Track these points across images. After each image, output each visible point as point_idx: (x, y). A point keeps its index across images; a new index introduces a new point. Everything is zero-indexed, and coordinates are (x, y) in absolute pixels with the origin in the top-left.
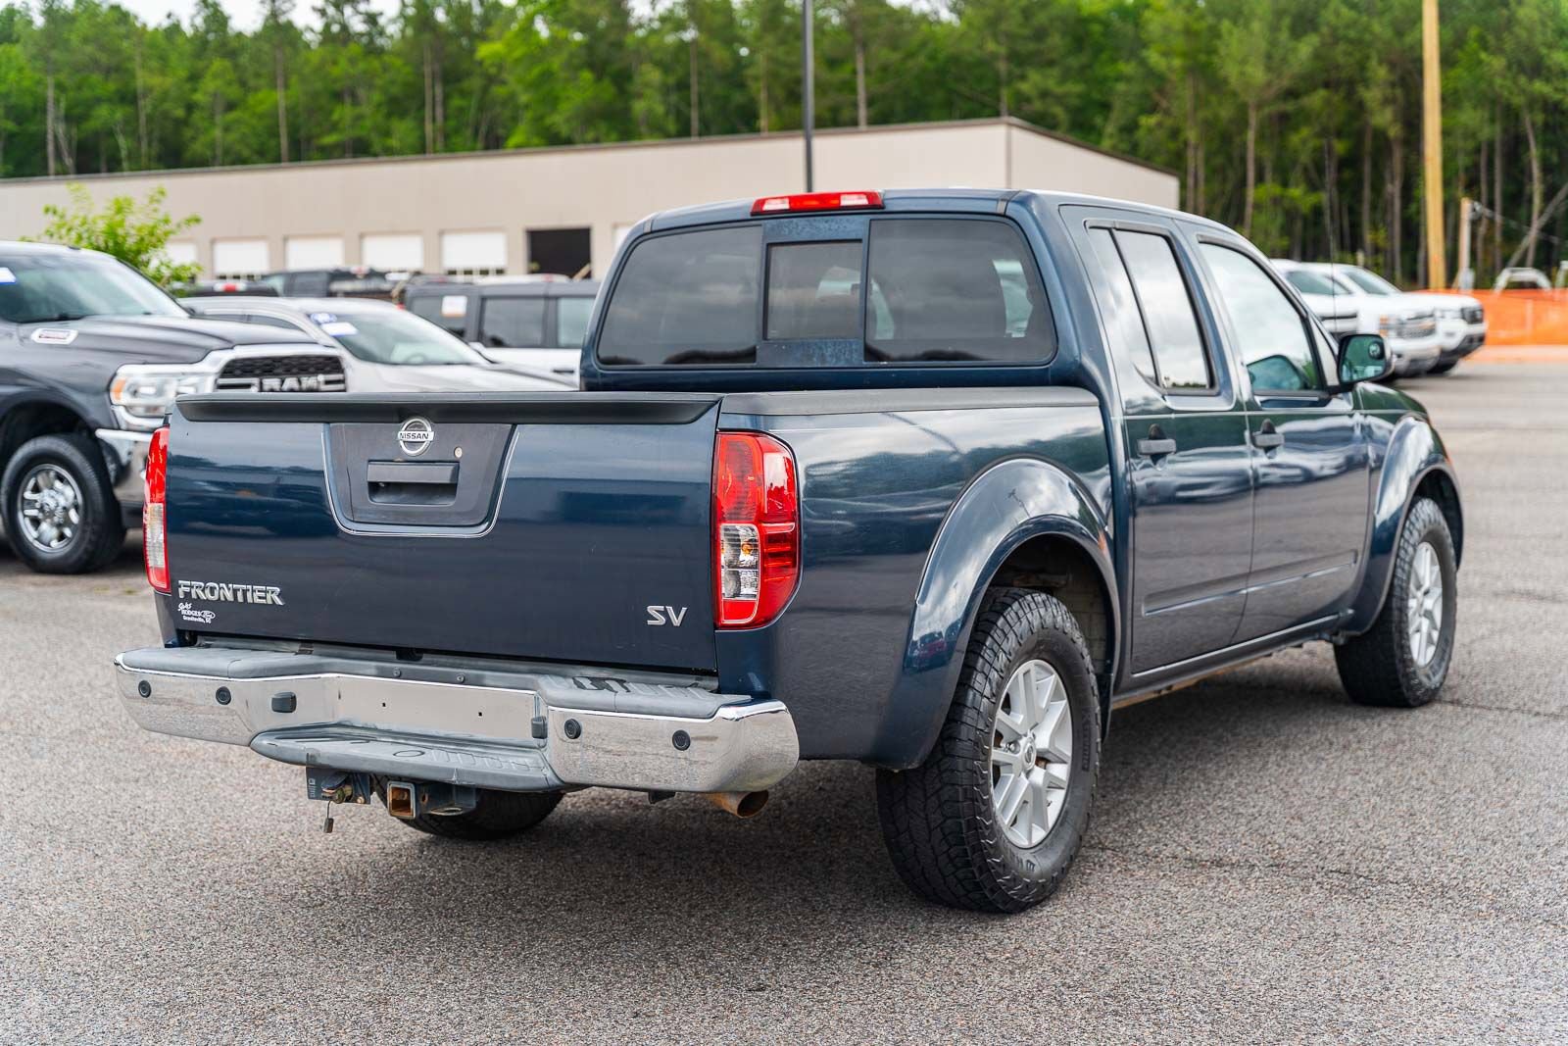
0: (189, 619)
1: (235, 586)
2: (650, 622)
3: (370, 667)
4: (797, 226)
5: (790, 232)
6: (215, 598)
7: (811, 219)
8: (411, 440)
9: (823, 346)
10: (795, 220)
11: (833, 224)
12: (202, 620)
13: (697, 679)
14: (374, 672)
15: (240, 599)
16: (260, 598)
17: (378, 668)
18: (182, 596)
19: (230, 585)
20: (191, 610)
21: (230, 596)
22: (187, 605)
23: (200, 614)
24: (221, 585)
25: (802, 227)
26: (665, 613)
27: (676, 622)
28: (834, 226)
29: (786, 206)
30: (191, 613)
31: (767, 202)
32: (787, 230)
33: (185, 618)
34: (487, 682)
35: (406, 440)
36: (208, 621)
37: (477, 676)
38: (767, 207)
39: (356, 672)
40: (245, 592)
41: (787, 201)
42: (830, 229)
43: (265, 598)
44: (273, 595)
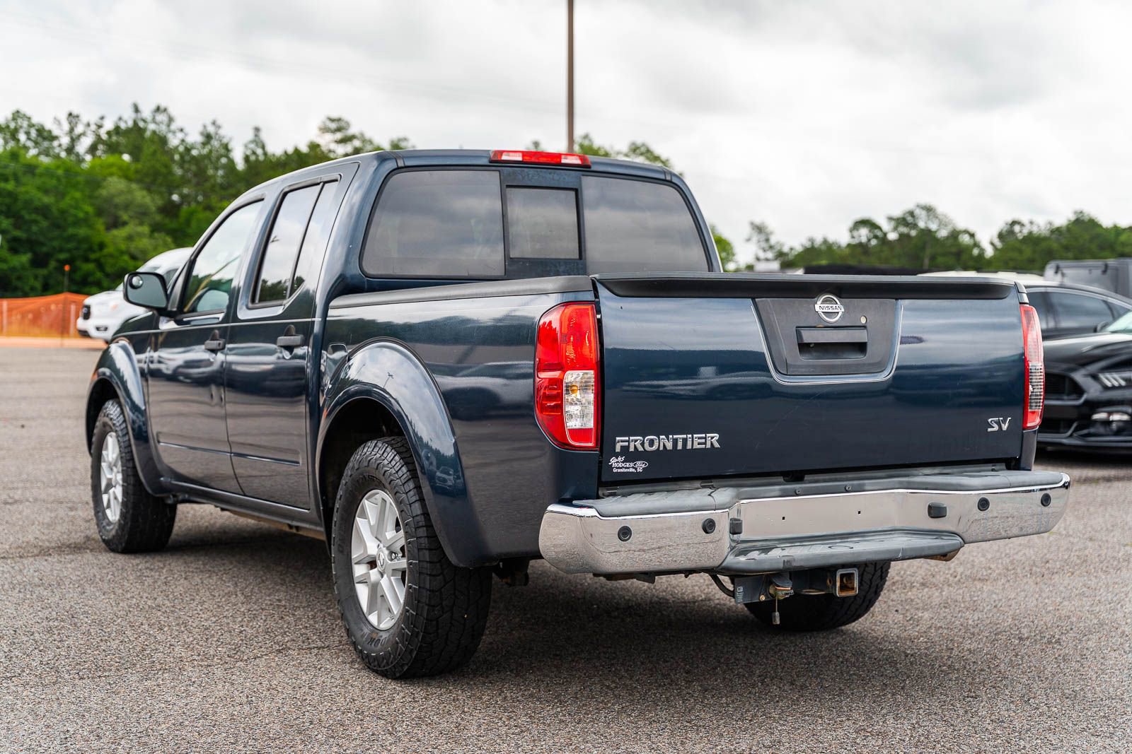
0: (619, 470)
1: (675, 436)
2: (989, 430)
3: (774, 490)
4: (529, 174)
5: (523, 178)
6: (655, 448)
7: (539, 170)
8: (830, 311)
9: (557, 265)
10: (526, 170)
11: (555, 175)
12: (634, 470)
13: (993, 466)
14: (777, 493)
15: (680, 447)
16: (699, 444)
17: (781, 490)
18: (618, 449)
19: (671, 436)
20: (623, 462)
21: (669, 446)
22: (619, 459)
23: (632, 464)
24: (661, 437)
25: (533, 175)
26: (998, 423)
27: (1005, 427)
28: (556, 177)
29: (520, 159)
30: (623, 465)
31: (504, 154)
32: (520, 177)
33: (615, 470)
34: (867, 488)
35: (824, 311)
36: (640, 470)
37: (859, 485)
38: (504, 157)
39: (762, 496)
40: (685, 441)
41: (521, 154)
42: (553, 179)
43: (705, 443)
44: (713, 439)
